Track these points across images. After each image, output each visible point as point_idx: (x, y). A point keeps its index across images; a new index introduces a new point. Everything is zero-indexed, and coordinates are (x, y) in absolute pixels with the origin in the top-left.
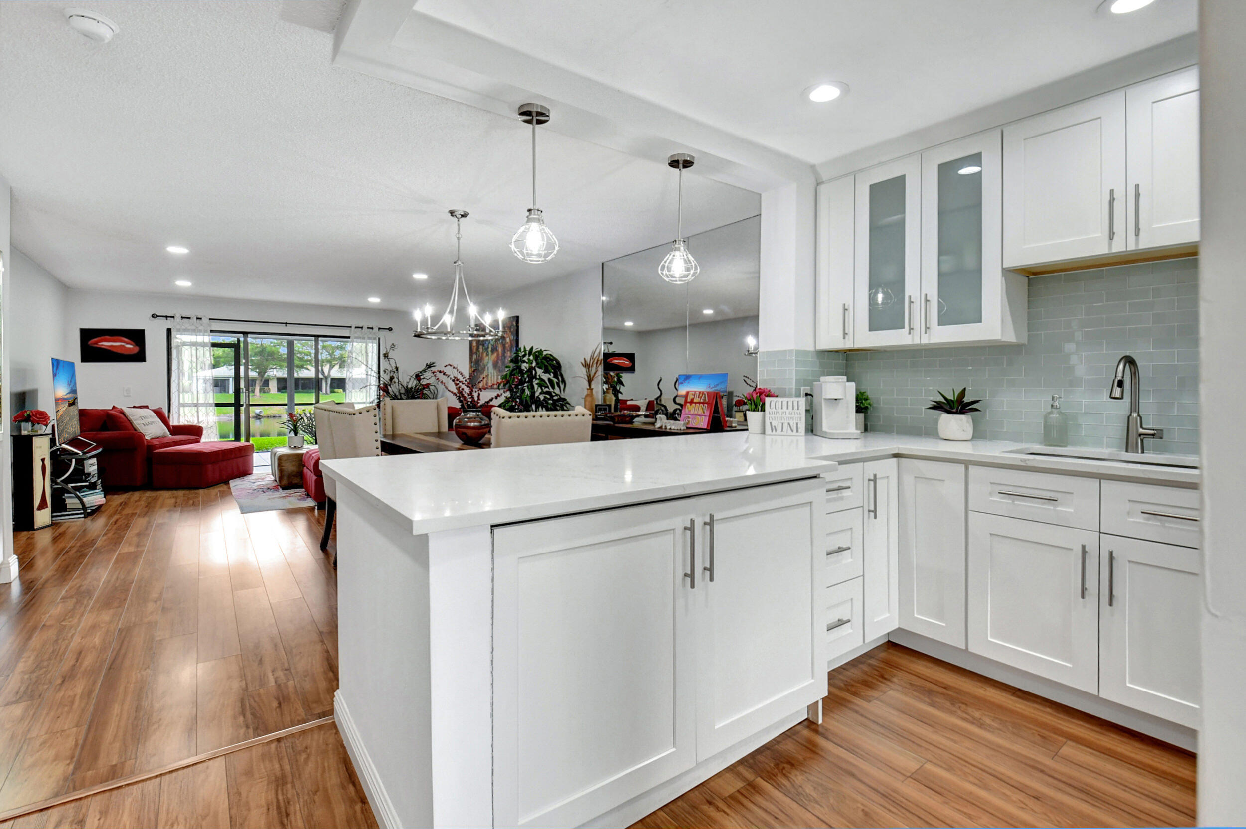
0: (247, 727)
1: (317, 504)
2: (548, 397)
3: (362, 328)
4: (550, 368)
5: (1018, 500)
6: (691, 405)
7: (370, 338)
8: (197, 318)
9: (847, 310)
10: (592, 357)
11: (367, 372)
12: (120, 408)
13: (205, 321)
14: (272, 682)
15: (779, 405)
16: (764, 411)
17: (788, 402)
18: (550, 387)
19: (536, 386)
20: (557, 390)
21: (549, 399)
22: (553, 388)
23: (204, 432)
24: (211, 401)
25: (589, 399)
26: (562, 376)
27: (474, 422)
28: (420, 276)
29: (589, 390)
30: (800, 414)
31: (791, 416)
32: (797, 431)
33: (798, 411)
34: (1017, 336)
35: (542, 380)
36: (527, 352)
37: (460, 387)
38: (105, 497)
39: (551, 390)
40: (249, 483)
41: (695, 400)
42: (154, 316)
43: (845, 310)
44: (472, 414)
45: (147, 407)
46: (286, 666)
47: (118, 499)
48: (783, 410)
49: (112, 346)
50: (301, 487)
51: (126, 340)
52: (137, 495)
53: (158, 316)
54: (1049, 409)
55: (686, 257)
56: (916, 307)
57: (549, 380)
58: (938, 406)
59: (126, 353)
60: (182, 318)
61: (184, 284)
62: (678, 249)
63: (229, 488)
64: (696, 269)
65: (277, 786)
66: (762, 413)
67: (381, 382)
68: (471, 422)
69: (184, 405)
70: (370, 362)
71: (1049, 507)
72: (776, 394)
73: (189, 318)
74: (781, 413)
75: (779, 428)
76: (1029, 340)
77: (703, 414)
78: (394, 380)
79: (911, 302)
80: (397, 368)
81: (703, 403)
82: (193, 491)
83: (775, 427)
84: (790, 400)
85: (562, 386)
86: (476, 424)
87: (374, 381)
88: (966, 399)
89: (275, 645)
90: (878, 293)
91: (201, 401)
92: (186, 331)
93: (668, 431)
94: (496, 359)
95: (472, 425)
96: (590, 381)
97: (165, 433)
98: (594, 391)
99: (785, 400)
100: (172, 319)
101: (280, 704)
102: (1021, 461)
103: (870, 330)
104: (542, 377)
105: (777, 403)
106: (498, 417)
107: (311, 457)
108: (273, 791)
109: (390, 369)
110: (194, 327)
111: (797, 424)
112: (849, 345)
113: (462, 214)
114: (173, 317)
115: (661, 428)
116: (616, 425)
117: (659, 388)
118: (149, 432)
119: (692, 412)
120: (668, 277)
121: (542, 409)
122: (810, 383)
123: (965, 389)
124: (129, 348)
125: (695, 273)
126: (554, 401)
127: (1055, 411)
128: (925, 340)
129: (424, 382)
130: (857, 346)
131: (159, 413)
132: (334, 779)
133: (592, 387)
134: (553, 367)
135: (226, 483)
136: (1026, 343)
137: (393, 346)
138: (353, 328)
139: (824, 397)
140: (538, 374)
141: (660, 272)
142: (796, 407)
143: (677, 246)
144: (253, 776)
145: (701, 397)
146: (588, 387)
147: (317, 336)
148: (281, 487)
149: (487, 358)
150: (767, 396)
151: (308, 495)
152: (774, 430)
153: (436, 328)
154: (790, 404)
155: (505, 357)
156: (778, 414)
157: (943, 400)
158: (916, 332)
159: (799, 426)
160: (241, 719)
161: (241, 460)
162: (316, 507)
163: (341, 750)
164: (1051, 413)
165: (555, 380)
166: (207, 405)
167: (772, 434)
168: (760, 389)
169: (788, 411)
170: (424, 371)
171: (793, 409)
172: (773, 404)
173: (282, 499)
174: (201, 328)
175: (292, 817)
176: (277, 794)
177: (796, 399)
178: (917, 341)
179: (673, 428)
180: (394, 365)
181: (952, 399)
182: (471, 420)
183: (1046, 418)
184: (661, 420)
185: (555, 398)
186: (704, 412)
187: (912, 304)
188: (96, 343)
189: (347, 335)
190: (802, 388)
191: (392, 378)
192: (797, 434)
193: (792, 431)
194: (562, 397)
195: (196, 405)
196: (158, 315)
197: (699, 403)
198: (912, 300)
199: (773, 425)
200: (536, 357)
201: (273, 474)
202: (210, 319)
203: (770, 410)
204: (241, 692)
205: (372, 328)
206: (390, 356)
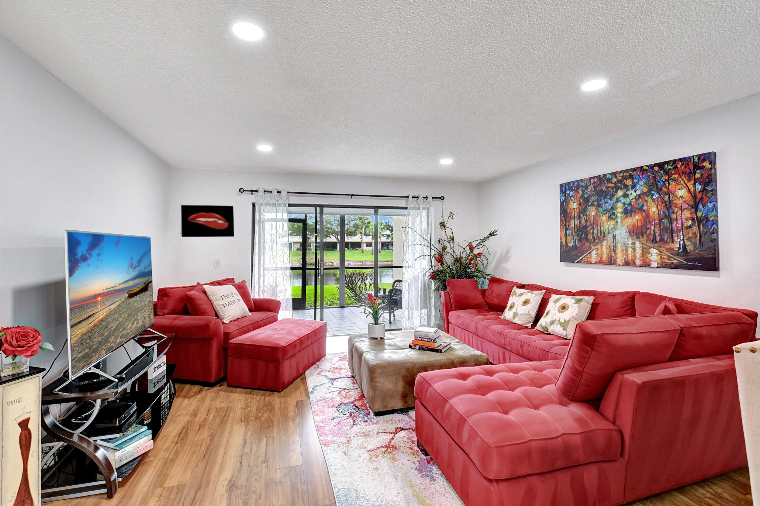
3: (418, 197)
7: (423, 209)
8: (278, 192)
13: (284, 194)
42: (242, 191)
49: (207, 222)
51: (218, 216)
53: (245, 191)
59: (218, 228)
60: (265, 192)
61: (265, 148)
67: (435, 253)
73: (271, 192)
78: (447, 250)
80: (452, 239)
87: (428, 251)
92: (268, 205)
97: (245, 312)
100: (256, 193)
110: (274, 201)
114: (257, 191)
118: (229, 314)
124: (221, 224)
129: (476, 251)
131: (240, 287)
137: (452, 215)
138: (410, 198)
147: (376, 208)
174: (281, 202)
180: (451, 235)
188: (194, 219)
189: (405, 205)
191: (445, 248)
196: (244, 188)
202: (288, 192)
205: (426, 198)
206: (446, 226)
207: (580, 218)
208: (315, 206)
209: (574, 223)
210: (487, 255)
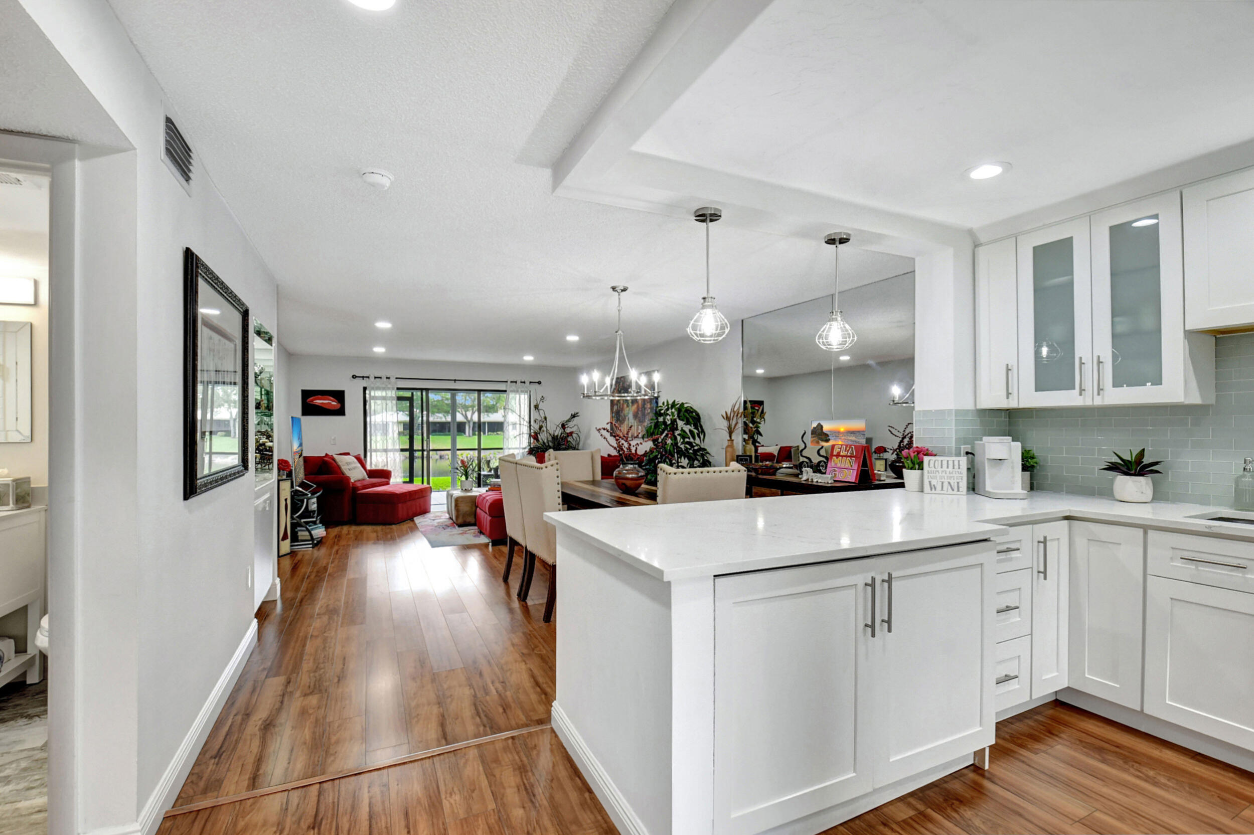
0: (485, 726)
1: (490, 540)
2: (689, 447)
3: (516, 382)
4: (691, 420)
5: (1202, 566)
6: (837, 458)
7: (522, 391)
8: (387, 378)
9: (1010, 370)
10: (733, 410)
11: (520, 422)
12: (330, 454)
13: (393, 380)
14: (494, 692)
15: (938, 464)
16: (922, 469)
17: (948, 461)
18: (691, 437)
19: (679, 438)
20: (697, 441)
21: (690, 449)
22: (694, 438)
23: (393, 474)
24: (397, 447)
25: (729, 449)
26: (701, 427)
27: (631, 473)
28: (573, 338)
29: (730, 442)
30: (961, 473)
31: (951, 475)
32: (958, 491)
33: (959, 470)
34: (1202, 396)
35: (684, 431)
36: (670, 406)
37: (619, 442)
38: (326, 530)
39: (692, 440)
40: (430, 521)
41: (841, 454)
42: (354, 377)
43: (1008, 370)
44: (630, 466)
45: (348, 454)
46: (501, 680)
47: (335, 531)
48: (942, 469)
49: (322, 403)
50: (474, 525)
51: (332, 398)
52: (345, 529)
53: (356, 377)
54: (1241, 472)
55: (842, 326)
56: (1087, 368)
57: (691, 431)
58: (1113, 467)
59: (331, 409)
60: (375, 378)
61: (379, 350)
62: (836, 320)
63: (415, 524)
64: (853, 337)
65: (521, 773)
66: (920, 471)
67: (532, 431)
68: (629, 474)
69: (376, 451)
70: (522, 413)
71: (1238, 574)
72: (934, 452)
73: (381, 378)
74: (940, 472)
75: (939, 487)
76: (1217, 401)
77: (850, 467)
78: (542, 429)
79: (1081, 363)
80: (545, 418)
81: (850, 457)
82: (387, 527)
83: (934, 485)
84: (951, 459)
85: (702, 437)
86: (634, 475)
87: (525, 429)
88: (1146, 460)
89: (489, 662)
90: (1042, 346)
91: (390, 447)
92: (378, 389)
93: (815, 483)
94: (636, 410)
95: (630, 476)
96: (731, 433)
97: (364, 476)
98: (734, 442)
99: (945, 459)
100: (368, 379)
101: (504, 709)
102: (1206, 527)
103: (1036, 391)
104: (684, 429)
105: (937, 462)
106: (665, 473)
107: (485, 500)
108: (519, 776)
109: (539, 419)
110: (384, 386)
111: (958, 483)
112: (1013, 404)
113: (622, 289)
114: (368, 377)
115: (807, 480)
116: (760, 476)
117: (803, 441)
118: (353, 475)
119: (839, 465)
120: (825, 345)
121: (685, 459)
122: (971, 442)
123: (1143, 450)
124: (334, 405)
125: (853, 340)
126: (694, 450)
127: (1248, 474)
128: (1098, 401)
129: (568, 430)
130: (1022, 406)
131: (358, 458)
132: (563, 773)
133: (733, 438)
134: (693, 418)
135: (412, 519)
136: (1214, 403)
137: (543, 398)
138: (509, 382)
139: (987, 456)
140: (679, 426)
141: (817, 340)
142: (956, 466)
143: (834, 317)
144: (500, 763)
145: (848, 451)
146: (729, 438)
147: (479, 391)
148: (457, 524)
149: (628, 409)
150: (925, 455)
151: (481, 532)
152: (933, 489)
153: (602, 391)
154: (951, 463)
155: (645, 409)
156: (937, 473)
157: (1120, 461)
158: (1088, 392)
159: (961, 484)
160: (478, 719)
161: (422, 500)
162: (490, 544)
163: (562, 750)
164: (1244, 476)
165: (696, 431)
166: (394, 450)
167: (930, 492)
168: (917, 447)
169: (948, 470)
170: (569, 421)
171: (954, 468)
172: (932, 464)
173: (460, 535)
174: (389, 386)
175: (538, 797)
176: (522, 779)
177: (956, 459)
178: (1089, 403)
179: (820, 481)
180: (543, 416)
181: (1130, 459)
182: (630, 472)
183: (1237, 481)
184: (807, 473)
185: (696, 448)
186: (851, 466)
187: (1083, 365)
188: (312, 401)
189: (504, 389)
190: (962, 447)
191: (541, 427)
192: (958, 493)
193: (953, 490)
194: (702, 447)
195: (386, 451)
196: (357, 375)
197: (846, 456)
198: (1083, 361)
199: (932, 484)
200: (679, 410)
201: (449, 513)
202: (397, 378)
203: (930, 469)
204: (472, 698)
205: (524, 382)
206: (540, 408)
207: (617, 405)
208: (422, 390)
209: (615, 408)
210: (579, 434)
